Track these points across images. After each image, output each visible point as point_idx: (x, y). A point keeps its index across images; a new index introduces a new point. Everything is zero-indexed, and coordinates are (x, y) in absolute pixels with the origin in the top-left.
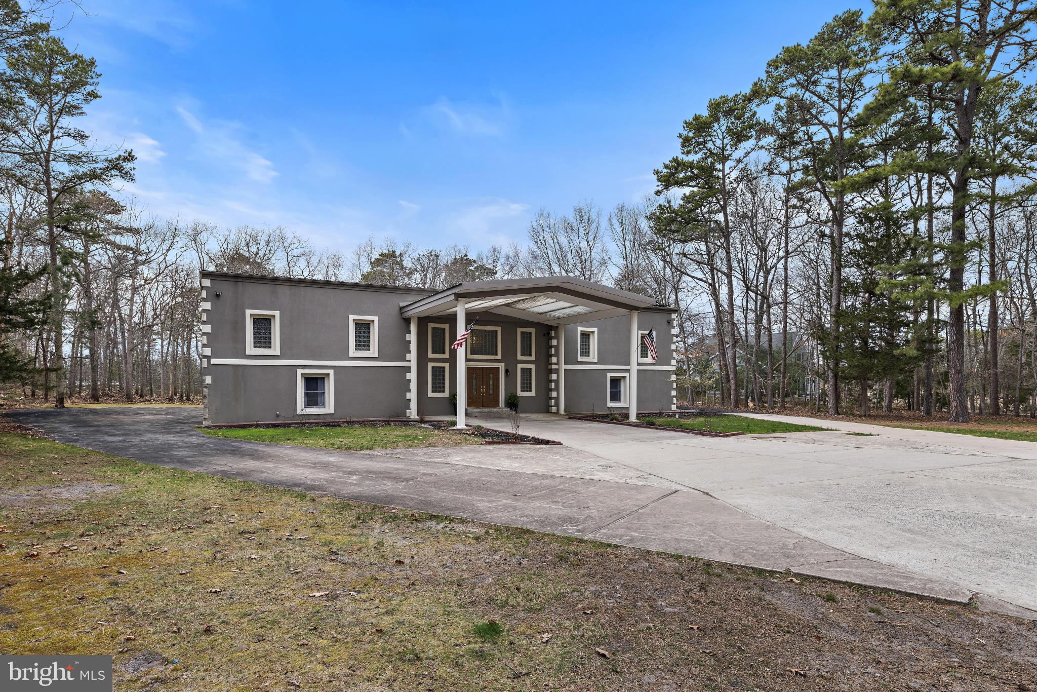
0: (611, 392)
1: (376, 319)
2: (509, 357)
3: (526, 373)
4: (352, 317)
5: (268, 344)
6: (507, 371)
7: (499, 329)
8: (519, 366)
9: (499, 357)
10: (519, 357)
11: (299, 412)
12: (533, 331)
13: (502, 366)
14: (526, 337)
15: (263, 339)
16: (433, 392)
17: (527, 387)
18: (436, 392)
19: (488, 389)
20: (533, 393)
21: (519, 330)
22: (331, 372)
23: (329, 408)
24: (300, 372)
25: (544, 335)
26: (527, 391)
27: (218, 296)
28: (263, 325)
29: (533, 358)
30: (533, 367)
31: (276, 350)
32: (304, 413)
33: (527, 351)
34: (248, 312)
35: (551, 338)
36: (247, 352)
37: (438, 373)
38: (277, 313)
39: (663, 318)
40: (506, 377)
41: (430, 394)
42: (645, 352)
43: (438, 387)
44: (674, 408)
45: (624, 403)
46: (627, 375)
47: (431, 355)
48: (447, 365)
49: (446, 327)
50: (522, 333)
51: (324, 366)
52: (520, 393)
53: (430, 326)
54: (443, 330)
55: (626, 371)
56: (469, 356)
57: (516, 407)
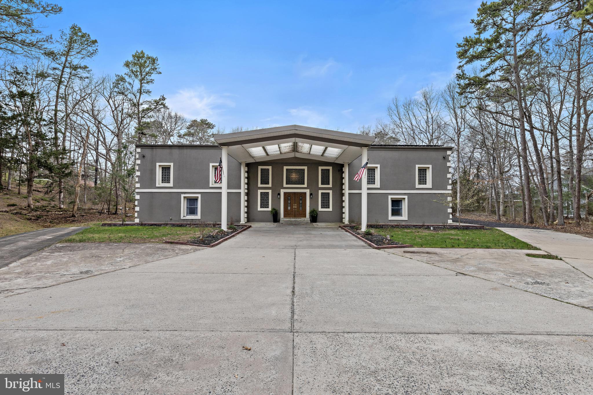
0: (392, 210)
2: (313, 185)
3: (325, 196)
4: (211, 164)
5: (169, 182)
6: (311, 194)
7: (306, 168)
8: (320, 192)
9: (305, 186)
10: (320, 186)
11: (182, 218)
12: (330, 168)
13: (308, 192)
14: (325, 173)
15: (166, 178)
16: (261, 207)
17: (325, 204)
18: (263, 207)
19: (298, 206)
20: (331, 209)
21: (320, 168)
22: (199, 196)
23: (198, 217)
24: (183, 196)
25: (339, 171)
26: (326, 208)
27: (144, 156)
28: (166, 170)
29: (330, 186)
30: (331, 192)
31: (171, 184)
32: (185, 218)
33: (325, 181)
34: (158, 164)
35: (343, 172)
36: (157, 185)
37: (265, 196)
38: (172, 164)
39: (439, 155)
40: (311, 198)
41: (259, 209)
42: (423, 180)
43: (264, 204)
44: (450, 222)
45: (404, 217)
46: (406, 197)
47: (260, 185)
48: (270, 191)
49: (270, 168)
50: (322, 170)
51: (195, 192)
52: (320, 209)
53: (260, 168)
54: (268, 170)
55: (405, 194)
56: (285, 185)
57: (314, 218)
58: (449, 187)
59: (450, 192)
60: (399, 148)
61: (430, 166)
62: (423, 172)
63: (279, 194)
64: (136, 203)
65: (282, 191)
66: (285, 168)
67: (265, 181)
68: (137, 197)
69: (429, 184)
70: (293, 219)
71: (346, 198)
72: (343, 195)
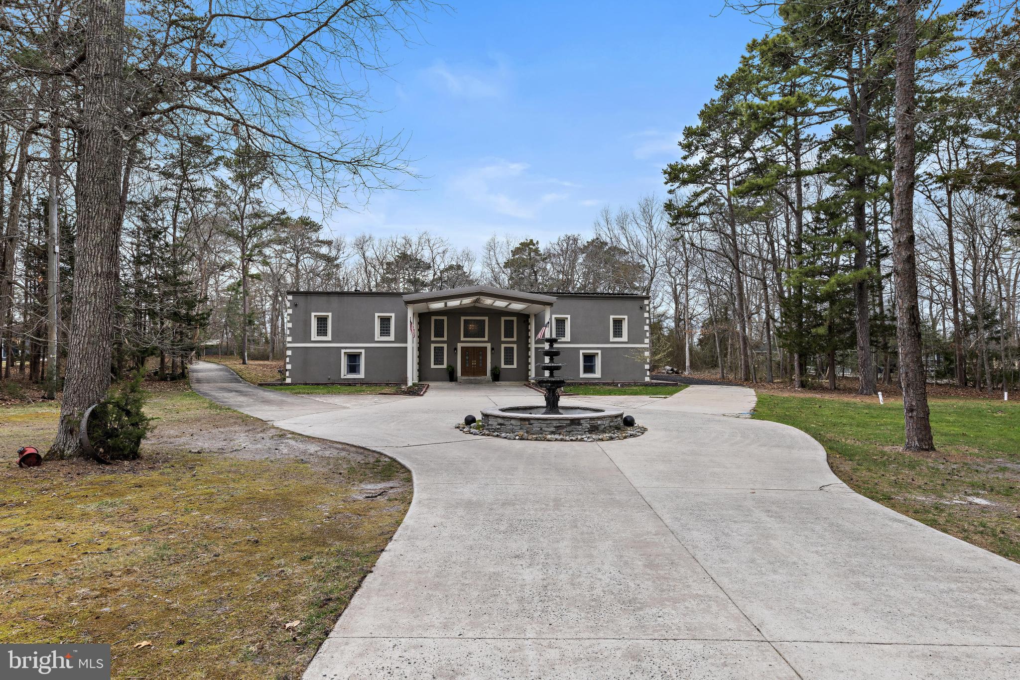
0: (585, 366)
1: (393, 315)
2: (495, 339)
3: (509, 351)
4: (377, 315)
5: (325, 334)
6: (492, 349)
7: (486, 319)
8: (503, 346)
9: (486, 339)
10: (503, 339)
11: (342, 377)
12: (515, 319)
13: (489, 346)
14: (509, 324)
15: (322, 331)
16: (435, 364)
17: (509, 361)
18: (437, 364)
19: (478, 363)
20: (515, 366)
21: (503, 319)
22: (363, 351)
23: (362, 375)
24: (343, 351)
25: (524, 322)
26: (510, 364)
27: (296, 305)
28: (322, 321)
29: (515, 339)
30: (515, 346)
31: (329, 337)
32: (345, 377)
33: (509, 334)
34: (313, 314)
35: (529, 324)
36: (313, 339)
37: (439, 351)
38: (330, 314)
39: (635, 304)
40: (492, 353)
41: (433, 366)
42: (618, 333)
43: (439, 361)
44: (647, 379)
45: (598, 374)
46: (599, 352)
47: (433, 339)
48: (445, 346)
49: (445, 318)
50: (505, 321)
51: (358, 347)
52: (503, 366)
53: (433, 318)
54: (443, 320)
55: (598, 348)
56: (462, 339)
57: (497, 376)
58: (647, 341)
59: (648, 346)
60: (592, 297)
61: (626, 317)
62: (618, 323)
63: (456, 349)
64: (288, 360)
65: (459, 345)
66: (463, 318)
67: (439, 333)
68: (289, 353)
69: (625, 338)
70: (472, 378)
71: (532, 353)
72: (529, 349)
